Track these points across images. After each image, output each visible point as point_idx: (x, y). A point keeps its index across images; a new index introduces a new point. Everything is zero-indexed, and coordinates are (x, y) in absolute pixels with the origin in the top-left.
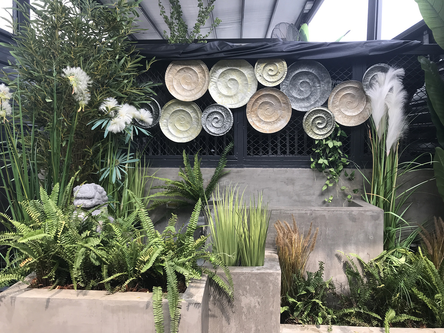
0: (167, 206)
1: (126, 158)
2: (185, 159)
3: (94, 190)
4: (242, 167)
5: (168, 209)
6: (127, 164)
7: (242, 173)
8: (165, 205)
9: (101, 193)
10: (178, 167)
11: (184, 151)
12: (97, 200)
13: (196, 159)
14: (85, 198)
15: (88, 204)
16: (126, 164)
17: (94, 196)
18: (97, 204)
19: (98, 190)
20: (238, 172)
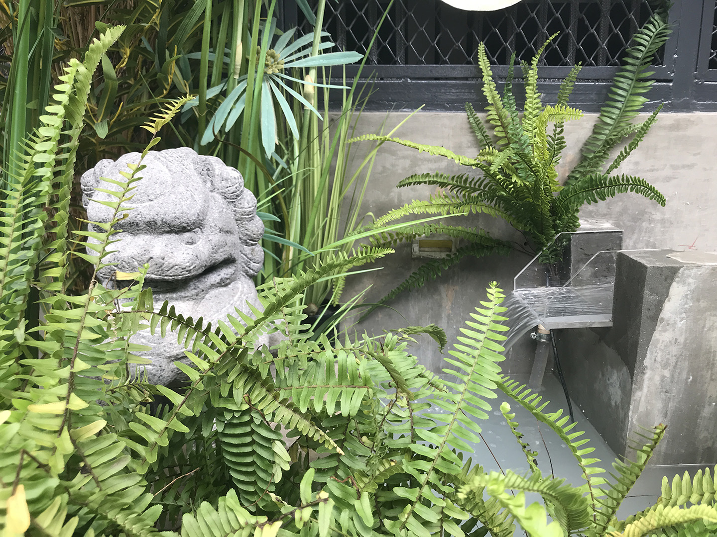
0: (416, 248)
1: (311, 44)
2: (487, 79)
3: (198, 179)
4: (687, 107)
5: (419, 259)
6: (313, 74)
7: (691, 132)
8: (410, 245)
9: (232, 199)
10: (464, 110)
11: (482, 47)
12: (217, 238)
13: (533, 75)
14: (153, 227)
15: (172, 261)
16: (308, 70)
17: (204, 212)
18: (220, 257)
19: (218, 184)
20: (676, 126)
